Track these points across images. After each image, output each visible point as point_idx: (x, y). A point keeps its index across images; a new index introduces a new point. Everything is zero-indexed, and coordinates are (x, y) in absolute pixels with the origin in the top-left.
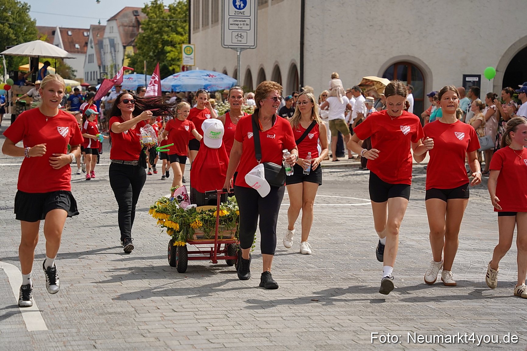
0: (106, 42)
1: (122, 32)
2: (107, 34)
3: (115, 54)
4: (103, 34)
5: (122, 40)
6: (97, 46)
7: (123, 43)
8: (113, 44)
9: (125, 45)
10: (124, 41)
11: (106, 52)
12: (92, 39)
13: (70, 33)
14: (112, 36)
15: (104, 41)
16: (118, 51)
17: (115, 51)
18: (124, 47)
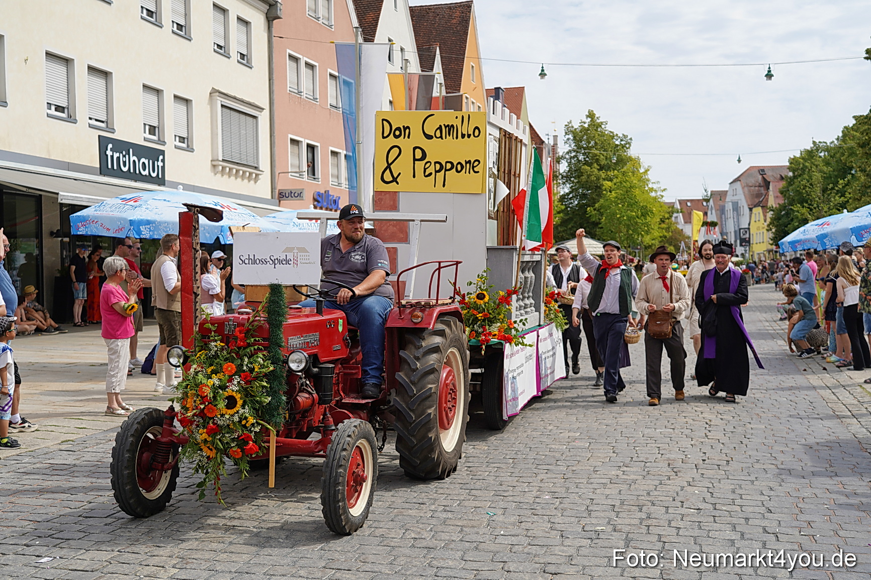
0: (729, 207)
1: (747, 192)
2: (729, 198)
3: (738, 219)
4: (725, 199)
5: (747, 202)
6: (718, 212)
7: (749, 205)
8: (736, 207)
9: (751, 207)
10: (750, 203)
11: (729, 216)
12: (713, 206)
13: (689, 204)
14: (735, 198)
15: (726, 205)
16: (743, 215)
17: (738, 215)
18: (751, 209)
